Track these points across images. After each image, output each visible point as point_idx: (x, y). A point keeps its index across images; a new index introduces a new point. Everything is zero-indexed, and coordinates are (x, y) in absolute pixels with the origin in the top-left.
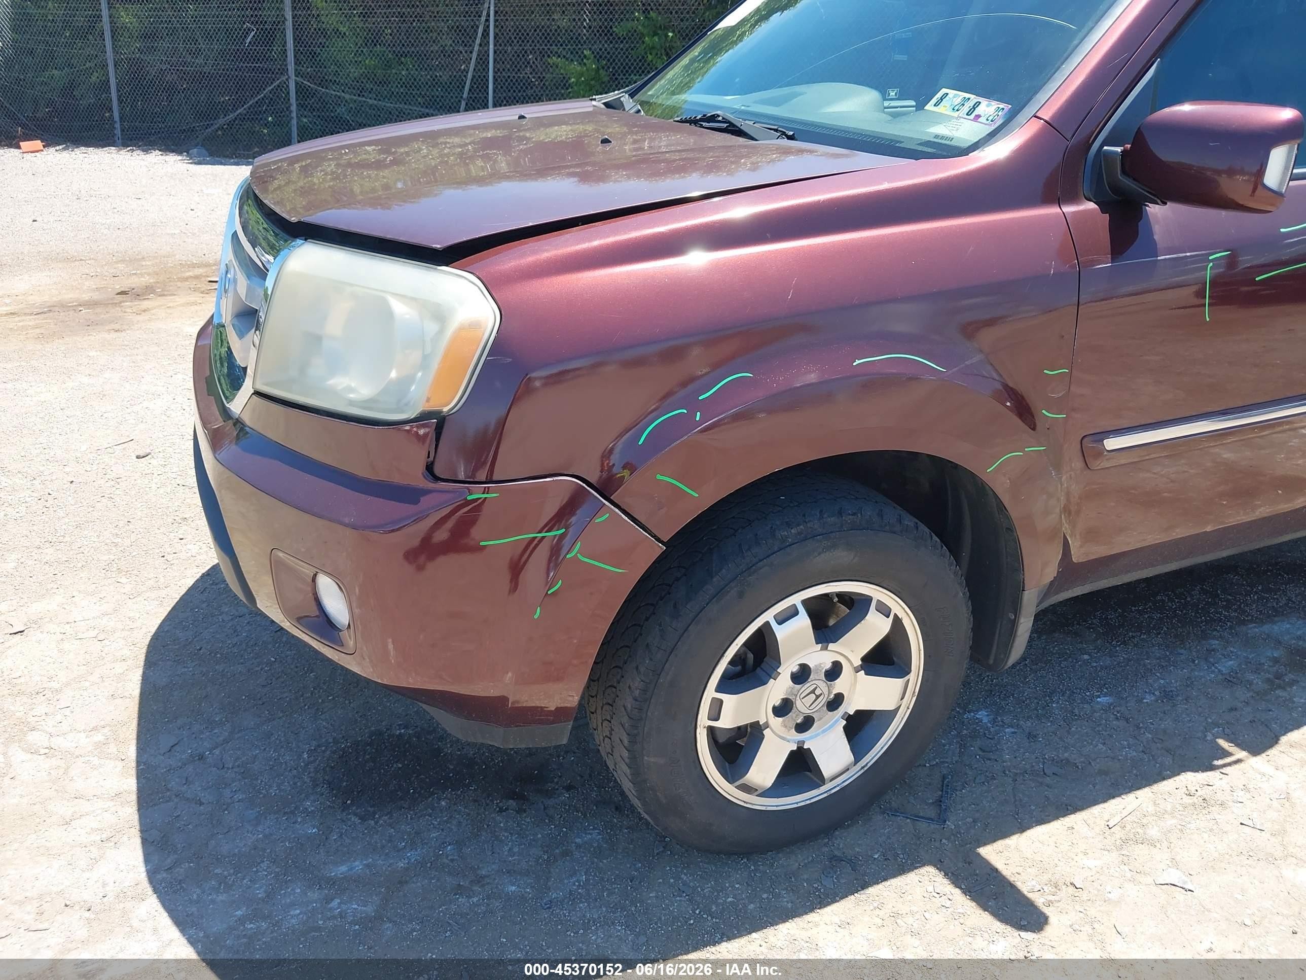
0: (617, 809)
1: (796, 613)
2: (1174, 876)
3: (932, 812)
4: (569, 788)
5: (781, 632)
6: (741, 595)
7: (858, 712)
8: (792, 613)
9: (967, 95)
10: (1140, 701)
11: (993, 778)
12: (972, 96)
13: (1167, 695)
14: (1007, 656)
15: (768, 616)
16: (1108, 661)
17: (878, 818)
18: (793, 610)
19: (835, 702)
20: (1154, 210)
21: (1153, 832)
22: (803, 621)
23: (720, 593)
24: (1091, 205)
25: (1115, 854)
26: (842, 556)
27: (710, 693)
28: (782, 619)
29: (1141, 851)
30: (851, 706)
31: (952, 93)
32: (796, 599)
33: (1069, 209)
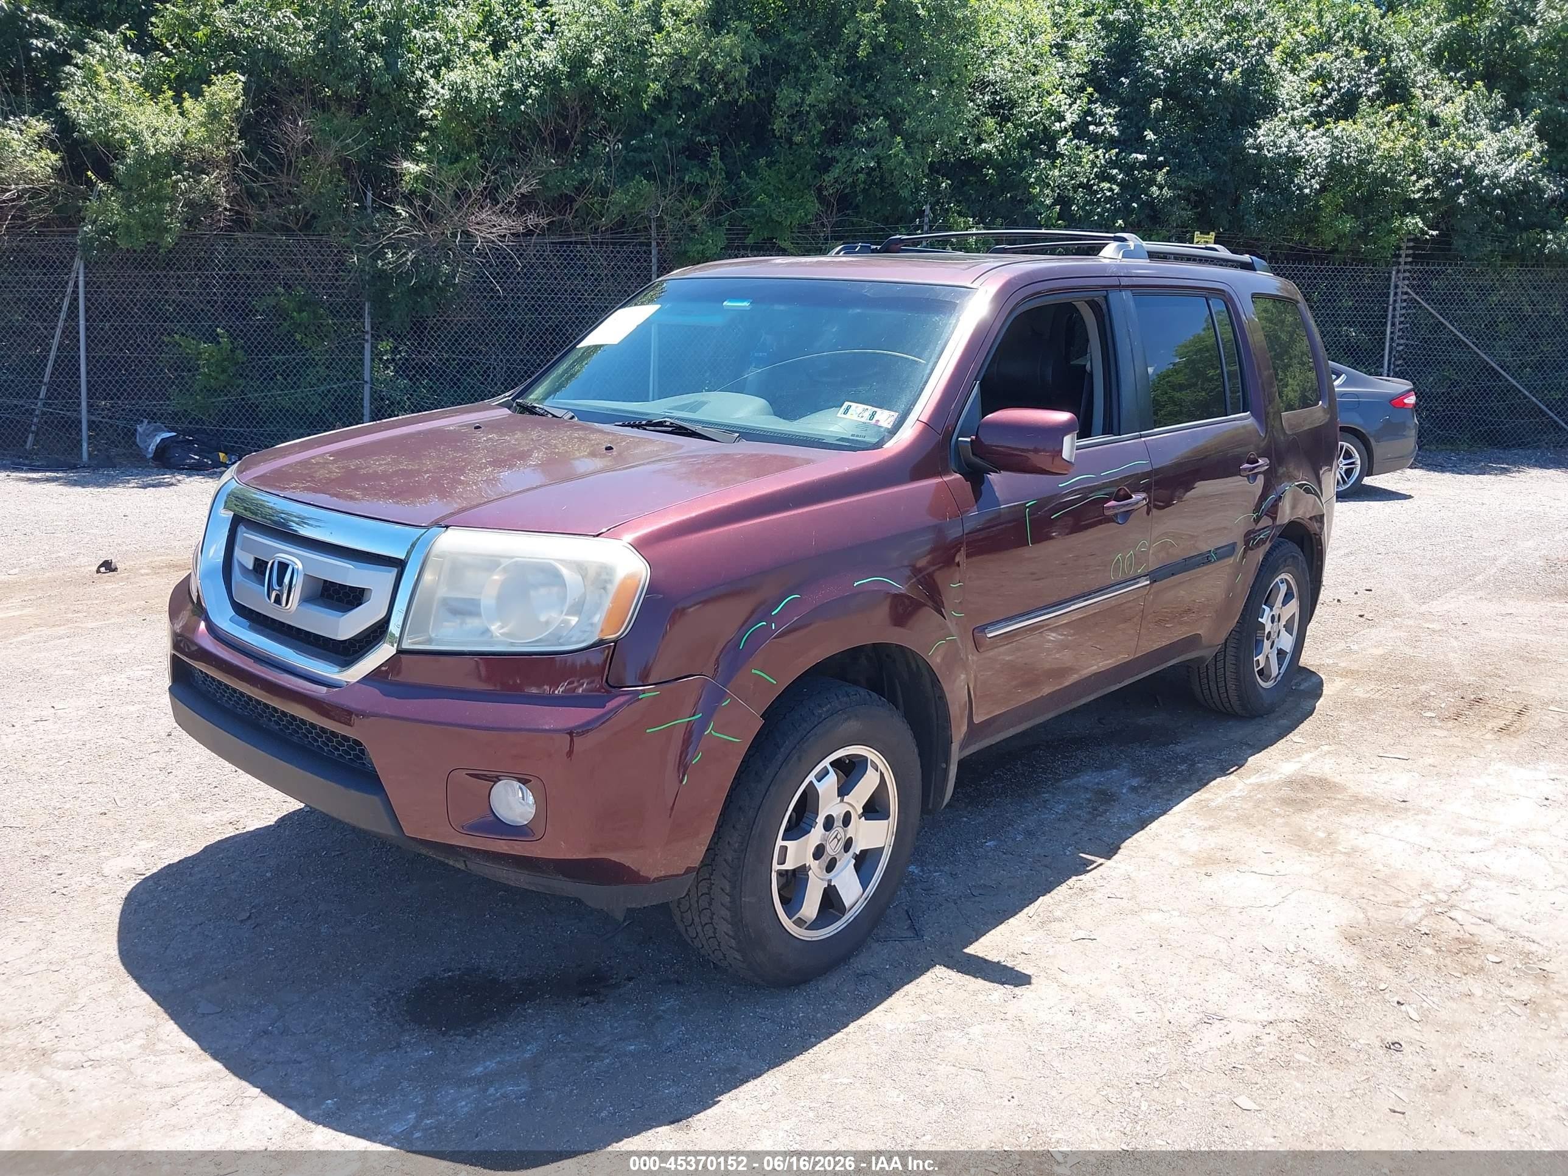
0: (678, 982)
1: (827, 773)
2: (1081, 934)
3: (911, 934)
4: (630, 979)
5: (821, 787)
6: (799, 759)
7: (862, 851)
8: (824, 773)
9: (866, 407)
10: (1014, 840)
11: (941, 905)
12: (870, 408)
13: (1029, 834)
14: (943, 799)
15: (811, 777)
16: (981, 819)
17: (876, 946)
18: (824, 772)
19: (848, 845)
20: (992, 477)
21: (1058, 914)
22: (832, 778)
23: (786, 760)
24: (958, 476)
25: (1041, 931)
26: (853, 726)
27: (780, 842)
28: (820, 777)
29: (1055, 926)
30: (857, 849)
31: (854, 405)
32: (826, 763)
33: (946, 479)
